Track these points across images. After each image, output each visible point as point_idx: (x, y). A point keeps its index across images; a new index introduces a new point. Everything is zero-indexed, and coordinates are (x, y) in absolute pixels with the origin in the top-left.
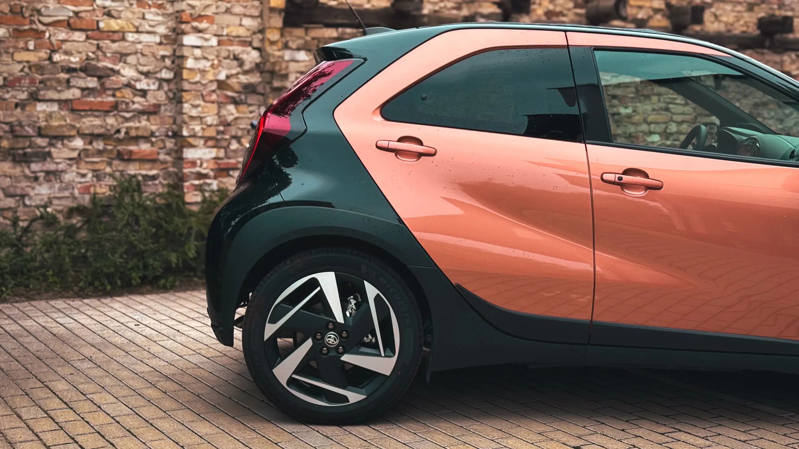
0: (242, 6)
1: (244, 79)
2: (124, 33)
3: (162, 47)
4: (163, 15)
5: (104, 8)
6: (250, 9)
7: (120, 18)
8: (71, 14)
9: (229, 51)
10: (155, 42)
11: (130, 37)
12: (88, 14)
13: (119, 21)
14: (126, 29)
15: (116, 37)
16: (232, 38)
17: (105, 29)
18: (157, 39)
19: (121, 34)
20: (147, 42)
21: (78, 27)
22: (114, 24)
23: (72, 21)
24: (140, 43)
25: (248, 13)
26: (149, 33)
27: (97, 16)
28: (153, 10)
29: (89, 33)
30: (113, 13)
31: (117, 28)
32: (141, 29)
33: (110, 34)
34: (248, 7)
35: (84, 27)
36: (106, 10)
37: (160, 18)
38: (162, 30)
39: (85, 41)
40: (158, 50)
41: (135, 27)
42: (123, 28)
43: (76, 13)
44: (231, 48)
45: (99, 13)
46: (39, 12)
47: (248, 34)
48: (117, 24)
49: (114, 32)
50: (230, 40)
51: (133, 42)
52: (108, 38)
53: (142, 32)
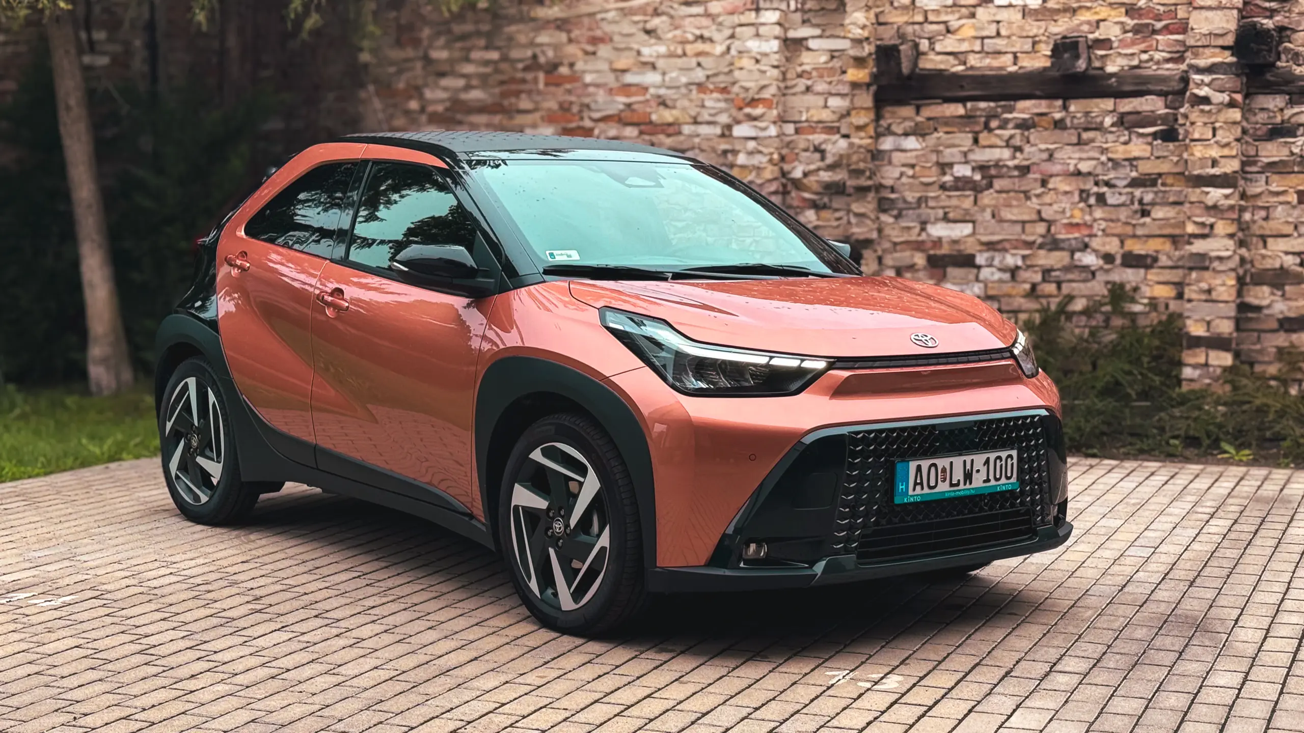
0: (826, 82)
1: (825, 176)
2: (679, 125)
3: (723, 140)
4: (726, 100)
5: (659, 97)
6: (837, 85)
7: (674, 107)
8: (621, 107)
9: (808, 140)
10: (715, 135)
11: (687, 129)
12: (641, 106)
13: (674, 112)
14: (681, 120)
15: (671, 130)
16: (813, 125)
17: (659, 122)
18: (718, 131)
19: (676, 127)
20: (705, 135)
21: (629, 120)
22: (668, 116)
23: (623, 115)
24: (698, 136)
25: (833, 91)
26: (709, 123)
27: (651, 107)
28: (715, 95)
29: (643, 127)
30: (669, 103)
31: (670, 119)
32: (699, 119)
33: (665, 127)
34: (834, 83)
35: (635, 120)
36: (661, 100)
37: (722, 105)
38: (724, 119)
39: (638, 137)
40: (719, 144)
41: (691, 117)
42: (677, 119)
43: (629, 105)
44: (811, 137)
45: (653, 104)
46: (588, 106)
47: (834, 117)
48: (672, 115)
49: (670, 125)
50: (811, 127)
51: (691, 136)
52: (663, 132)
53: (701, 123)
